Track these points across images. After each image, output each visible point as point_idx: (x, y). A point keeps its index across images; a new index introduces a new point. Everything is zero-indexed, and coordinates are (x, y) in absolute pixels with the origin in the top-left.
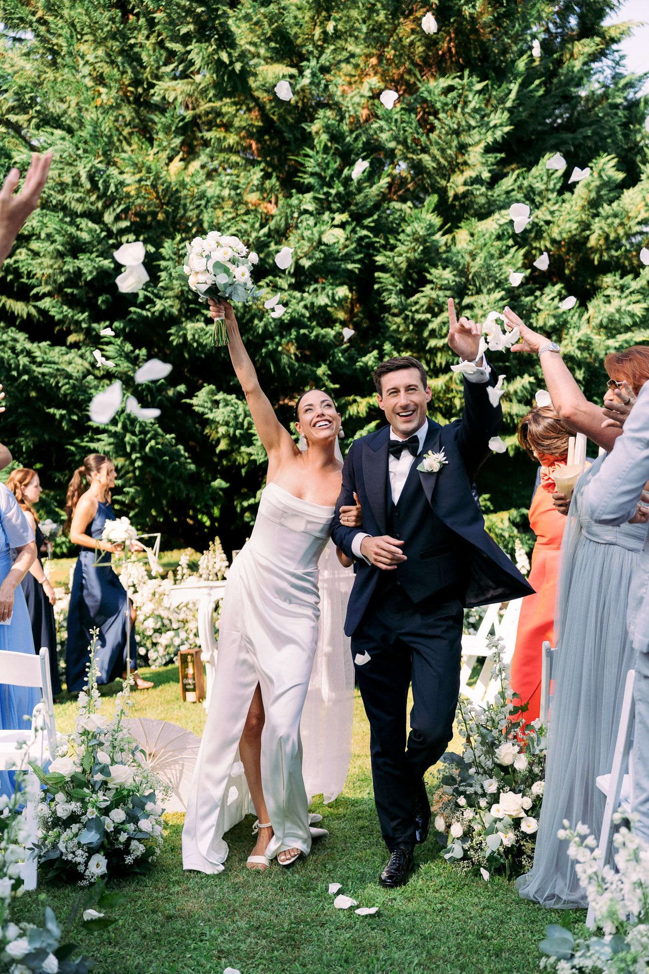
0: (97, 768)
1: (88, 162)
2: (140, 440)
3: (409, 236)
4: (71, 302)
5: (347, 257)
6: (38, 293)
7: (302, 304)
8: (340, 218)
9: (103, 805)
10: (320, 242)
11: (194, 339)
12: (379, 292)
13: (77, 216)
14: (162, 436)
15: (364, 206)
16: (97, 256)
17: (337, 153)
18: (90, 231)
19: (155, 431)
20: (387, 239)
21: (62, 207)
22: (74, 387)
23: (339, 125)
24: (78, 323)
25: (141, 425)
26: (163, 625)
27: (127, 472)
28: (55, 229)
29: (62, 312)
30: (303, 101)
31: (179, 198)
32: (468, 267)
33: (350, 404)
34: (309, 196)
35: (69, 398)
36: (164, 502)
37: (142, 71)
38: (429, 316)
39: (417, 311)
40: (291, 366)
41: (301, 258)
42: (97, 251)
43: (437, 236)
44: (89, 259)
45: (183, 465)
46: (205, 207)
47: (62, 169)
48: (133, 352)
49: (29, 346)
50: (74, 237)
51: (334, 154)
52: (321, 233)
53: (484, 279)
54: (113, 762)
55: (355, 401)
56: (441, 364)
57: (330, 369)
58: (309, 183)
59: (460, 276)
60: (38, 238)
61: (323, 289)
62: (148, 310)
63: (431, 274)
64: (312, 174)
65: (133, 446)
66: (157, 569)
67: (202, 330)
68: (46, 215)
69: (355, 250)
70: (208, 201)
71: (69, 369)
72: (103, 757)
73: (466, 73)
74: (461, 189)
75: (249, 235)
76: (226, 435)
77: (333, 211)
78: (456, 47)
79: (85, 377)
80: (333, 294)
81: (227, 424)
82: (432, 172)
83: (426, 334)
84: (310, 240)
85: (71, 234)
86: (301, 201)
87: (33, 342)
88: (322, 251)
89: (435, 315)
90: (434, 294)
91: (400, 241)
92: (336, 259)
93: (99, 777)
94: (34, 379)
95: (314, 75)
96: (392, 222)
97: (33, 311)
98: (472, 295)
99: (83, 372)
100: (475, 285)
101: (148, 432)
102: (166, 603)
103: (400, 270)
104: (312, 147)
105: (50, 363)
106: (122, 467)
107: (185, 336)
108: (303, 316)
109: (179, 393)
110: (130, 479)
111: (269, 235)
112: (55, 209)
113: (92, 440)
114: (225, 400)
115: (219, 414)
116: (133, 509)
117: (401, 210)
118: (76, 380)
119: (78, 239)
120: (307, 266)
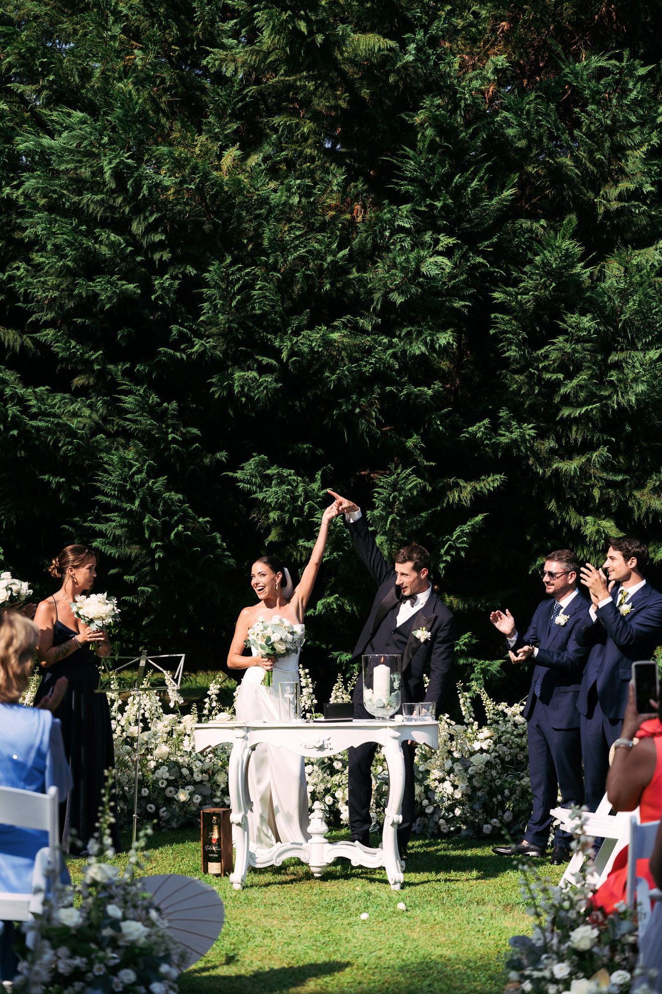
0: (107, 922)
1: (115, 157)
2: (163, 523)
3: (537, 267)
4: (80, 334)
5: (455, 292)
6: (37, 321)
7: (390, 351)
8: (446, 241)
9: (112, 963)
10: (418, 272)
11: (242, 393)
12: (496, 339)
13: (97, 225)
14: (193, 519)
15: (480, 224)
16: (119, 279)
17: (446, 152)
18: (112, 245)
19: (185, 511)
20: (508, 271)
21: (77, 211)
22: (78, 448)
23: (450, 117)
24: (89, 363)
25: (165, 503)
26: (182, 776)
27: (143, 565)
28: (66, 240)
29: (68, 349)
30: (405, 81)
31: (233, 206)
32: (616, 313)
33: (451, 488)
34: (406, 208)
35: (70, 462)
36: (191, 608)
37: (192, 27)
38: (561, 376)
39: (546, 369)
40: (370, 434)
41: (392, 291)
42: (120, 270)
43: (578, 268)
44: (109, 282)
45: (219, 559)
46: (266, 219)
47: (80, 161)
48: (159, 404)
49: (20, 391)
50: (90, 252)
51: (442, 154)
52: (420, 260)
53: (638, 329)
54: (125, 918)
55: (457, 485)
56: (576, 440)
57: (423, 441)
58: (407, 192)
59: (605, 324)
60: (43, 248)
61: (420, 333)
62: (183, 351)
63: (565, 322)
64: (411, 181)
65: (153, 530)
66: (174, 698)
67: (255, 380)
68: (56, 221)
69: (465, 281)
70: (270, 211)
71: (74, 423)
72: (114, 910)
73: (626, 53)
74: (615, 205)
75: (323, 259)
76: (280, 522)
77: (438, 230)
78: (617, 10)
79: (94, 434)
80: (432, 341)
81: (280, 507)
82: (576, 180)
83: (557, 400)
84: (404, 270)
85: (87, 248)
86: (395, 215)
87: (26, 386)
88: (419, 284)
89: (570, 376)
90: (568, 348)
91: (525, 273)
92: (438, 293)
93: (107, 932)
94: (25, 434)
95: (419, 49)
96: (518, 246)
97: (29, 343)
98: (622, 350)
99: (91, 428)
100: (626, 337)
101: (175, 513)
102: (186, 746)
103: (526, 311)
104: (413, 147)
105: (49, 415)
106: (137, 557)
107: (231, 387)
108: (391, 367)
109: (219, 461)
110: (147, 573)
111: (350, 258)
112: (66, 213)
113: (98, 520)
114: (280, 476)
115: (272, 494)
116: (148, 615)
117: (530, 230)
118: (82, 438)
119: (96, 254)
120: (399, 302)
